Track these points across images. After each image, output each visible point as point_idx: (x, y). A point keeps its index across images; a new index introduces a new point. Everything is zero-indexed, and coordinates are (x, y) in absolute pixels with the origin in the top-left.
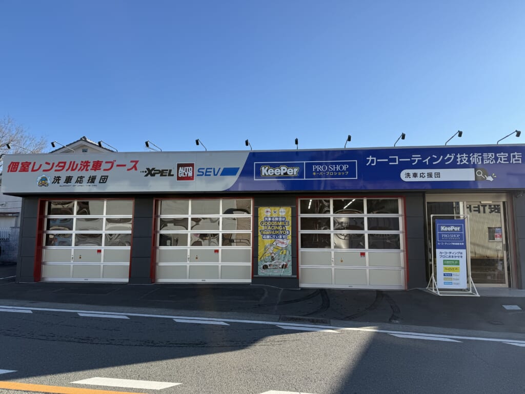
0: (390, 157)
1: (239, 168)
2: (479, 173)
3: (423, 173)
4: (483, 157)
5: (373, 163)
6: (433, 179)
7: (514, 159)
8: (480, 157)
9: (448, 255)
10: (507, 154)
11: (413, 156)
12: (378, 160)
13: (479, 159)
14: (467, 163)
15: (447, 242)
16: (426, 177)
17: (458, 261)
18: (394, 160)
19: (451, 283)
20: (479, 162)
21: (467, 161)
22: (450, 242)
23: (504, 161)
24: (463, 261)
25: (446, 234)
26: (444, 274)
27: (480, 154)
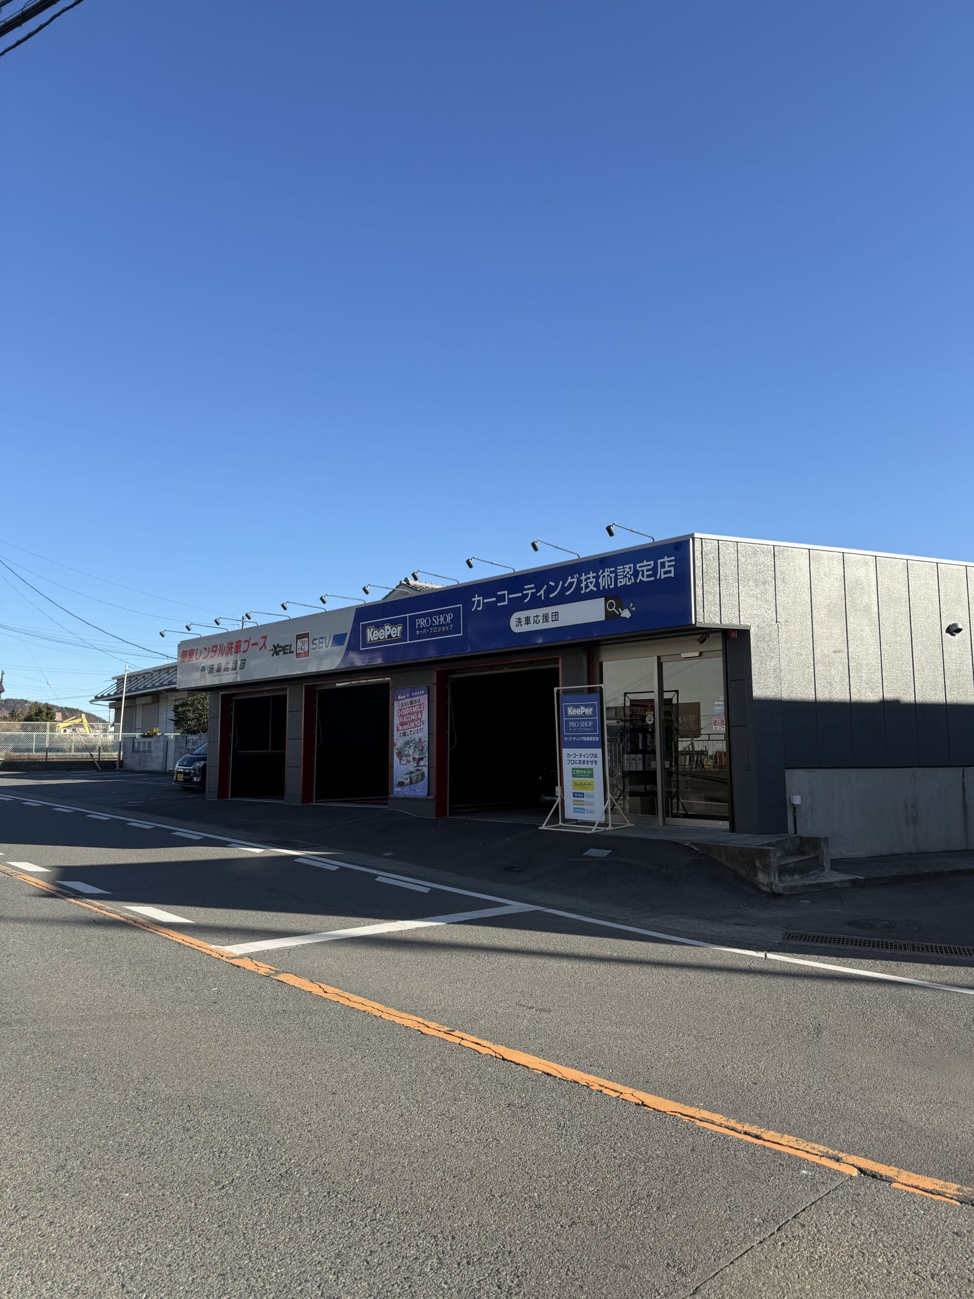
0: (498, 593)
1: (346, 634)
2: (611, 606)
3: (537, 616)
4: (616, 573)
5: (480, 607)
6: (551, 625)
7: (663, 570)
8: (613, 575)
9: (578, 758)
10: (652, 563)
11: (526, 587)
12: (485, 601)
13: (611, 578)
14: (595, 589)
15: (577, 736)
16: (542, 621)
17: (592, 770)
18: (502, 598)
19: (583, 811)
20: (611, 584)
21: (594, 586)
22: (581, 736)
23: (648, 576)
24: (598, 770)
25: (575, 721)
26: (574, 793)
27: (613, 569)
